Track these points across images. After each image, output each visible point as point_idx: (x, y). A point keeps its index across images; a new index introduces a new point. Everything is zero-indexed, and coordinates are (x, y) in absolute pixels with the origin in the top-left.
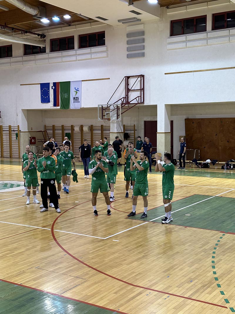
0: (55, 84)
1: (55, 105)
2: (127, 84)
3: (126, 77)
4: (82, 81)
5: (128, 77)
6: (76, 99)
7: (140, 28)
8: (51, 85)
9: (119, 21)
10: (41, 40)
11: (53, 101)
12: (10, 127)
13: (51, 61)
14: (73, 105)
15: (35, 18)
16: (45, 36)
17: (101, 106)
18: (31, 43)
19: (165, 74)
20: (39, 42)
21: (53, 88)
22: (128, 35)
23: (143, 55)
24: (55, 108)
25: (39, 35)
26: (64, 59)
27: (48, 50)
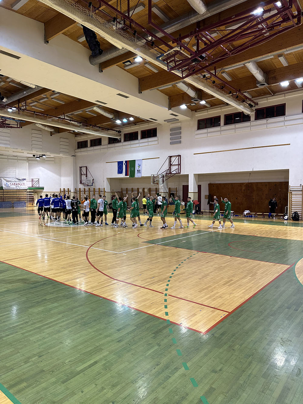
0: (126, 162)
1: (126, 175)
2: (170, 161)
3: (169, 156)
4: (143, 159)
5: (171, 157)
6: (139, 171)
7: (178, 125)
8: (124, 162)
9: (165, 121)
10: (118, 134)
11: (125, 172)
12: (99, 189)
13: (124, 147)
14: (137, 175)
15: (112, 120)
16: (121, 132)
17: (153, 175)
18: (111, 136)
19: (194, 154)
20: (117, 135)
21: (125, 164)
22: (171, 130)
23: (180, 142)
24: (126, 177)
25: (116, 131)
26: (132, 146)
27: (122, 140)
